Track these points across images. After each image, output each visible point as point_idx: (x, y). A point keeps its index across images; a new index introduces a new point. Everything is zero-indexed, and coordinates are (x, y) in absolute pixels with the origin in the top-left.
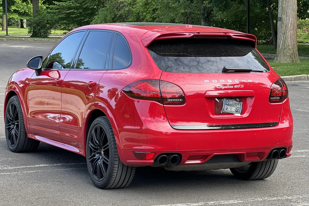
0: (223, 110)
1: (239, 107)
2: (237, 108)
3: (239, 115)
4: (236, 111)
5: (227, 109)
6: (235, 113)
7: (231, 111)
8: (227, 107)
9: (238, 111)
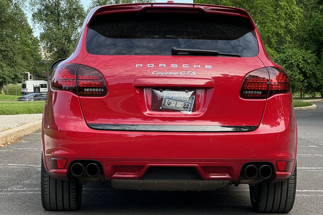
0: (164, 105)
1: (190, 102)
2: (187, 104)
3: (190, 113)
4: (184, 107)
5: (169, 104)
6: (183, 110)
7: (176, 107)
8: (169, 101)
9: (187, 107)
